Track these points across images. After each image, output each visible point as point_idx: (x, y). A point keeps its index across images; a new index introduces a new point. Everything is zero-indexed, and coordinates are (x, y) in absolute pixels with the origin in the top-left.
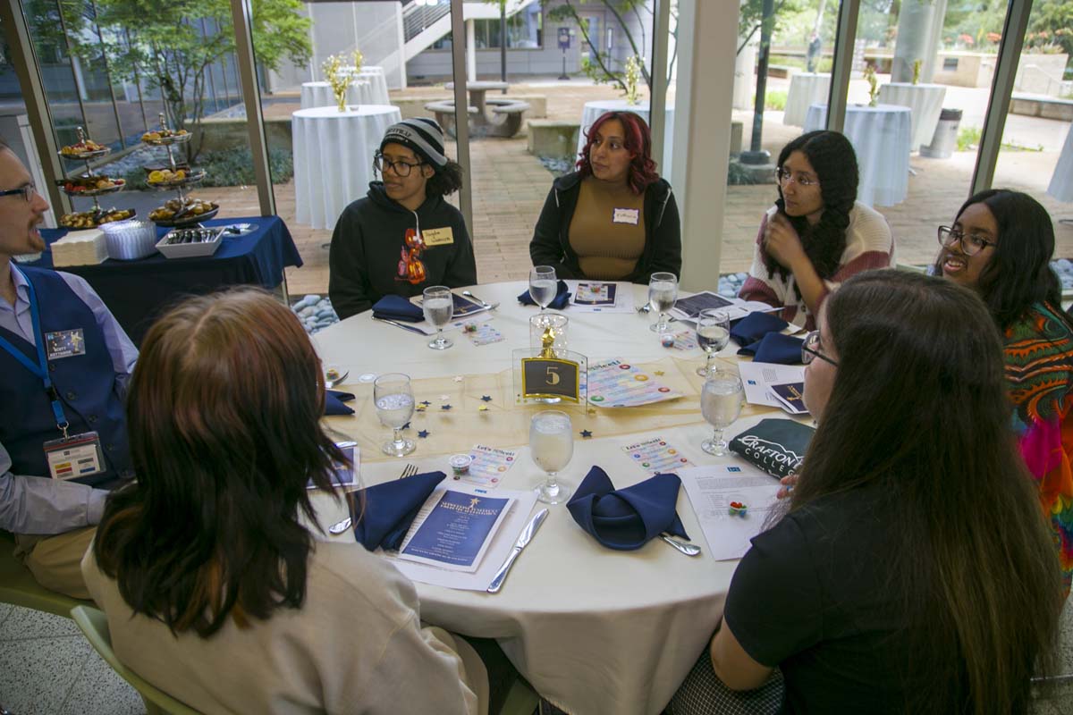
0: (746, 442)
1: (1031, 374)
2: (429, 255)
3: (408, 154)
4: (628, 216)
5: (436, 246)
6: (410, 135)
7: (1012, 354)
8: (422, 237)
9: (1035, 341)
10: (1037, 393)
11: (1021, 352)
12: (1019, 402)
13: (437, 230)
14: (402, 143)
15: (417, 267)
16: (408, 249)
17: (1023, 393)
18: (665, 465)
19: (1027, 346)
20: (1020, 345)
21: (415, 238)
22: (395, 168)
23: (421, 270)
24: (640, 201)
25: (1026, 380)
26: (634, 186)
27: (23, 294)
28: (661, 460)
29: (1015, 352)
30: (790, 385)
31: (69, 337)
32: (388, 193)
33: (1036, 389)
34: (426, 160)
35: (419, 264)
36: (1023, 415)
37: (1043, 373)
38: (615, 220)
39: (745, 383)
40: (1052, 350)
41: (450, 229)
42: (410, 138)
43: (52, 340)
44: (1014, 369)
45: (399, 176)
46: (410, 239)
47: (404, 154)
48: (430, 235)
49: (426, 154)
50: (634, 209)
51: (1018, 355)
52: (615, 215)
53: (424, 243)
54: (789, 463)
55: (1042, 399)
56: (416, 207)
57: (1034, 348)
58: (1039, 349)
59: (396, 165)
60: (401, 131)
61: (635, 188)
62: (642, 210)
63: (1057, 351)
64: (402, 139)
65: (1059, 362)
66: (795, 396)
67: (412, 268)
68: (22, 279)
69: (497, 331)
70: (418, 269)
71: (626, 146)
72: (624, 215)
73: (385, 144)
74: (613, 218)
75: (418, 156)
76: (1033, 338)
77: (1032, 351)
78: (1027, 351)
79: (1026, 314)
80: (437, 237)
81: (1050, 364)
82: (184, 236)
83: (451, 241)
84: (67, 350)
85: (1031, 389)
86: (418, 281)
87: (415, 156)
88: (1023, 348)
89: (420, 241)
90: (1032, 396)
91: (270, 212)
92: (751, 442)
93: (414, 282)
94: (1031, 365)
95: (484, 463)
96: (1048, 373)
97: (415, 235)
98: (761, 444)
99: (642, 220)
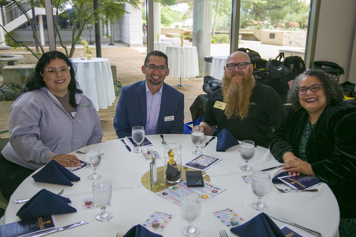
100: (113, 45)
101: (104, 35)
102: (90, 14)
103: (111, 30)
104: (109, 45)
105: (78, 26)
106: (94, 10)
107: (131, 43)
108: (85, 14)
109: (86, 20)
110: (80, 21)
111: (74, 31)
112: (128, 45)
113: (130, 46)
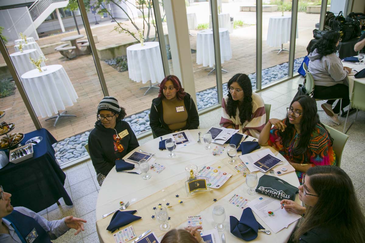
0: (261, 189)
1: (320, 146)
2: (122, 141)
3: (110, 113)
4: (181, 109)
5: (124, 137)
6: (109, 106)
7: (314, 141)
8: (119, 136)
9: (319, 137)
10: (323, 150)
11: (317, 140)
12: (319, 153)
13: (123, 132)
14: (107, 110)
15: (120, 146)
16: (116, 141)
17: (319, 151)
18: (242, 204)
19: (318, 139)
20: (316, 139)
21: (117, 137)
22: (106, 119)
23: (122, 147)
24: (183, 102)
25: (319, 148)
26: (179, 98)
27: (11, 228)
28: (241, 202)
29: (315, 141)
30: (258, 161)
31: (32, 234)
32: (105, 126)
33: (322, 149)
34: (115, 112)
35: (121, 145)
36: (320, 156)
37: (323, 145)
38: (177, 112)
39: (246, 164)
40: (323, 138)
41: (126, 130)
42: (109, 107)
43: (28, 239)
44: (316, 145)
45: (108, 120)
46: (115, 138)
47: (109, 113)
48: (121, 134)
49: (115, 110)
50: (182, 106)
51: (316, 141)
52: (177, 110)
53: (120, 138)
54: (277, 194)
55: (324, 152)
56: (114, 127)
57: (319, 139)
58: (320, 139)
59: (106, 117)
60: (105, 105)
61: (180, 99)
62: (184, 105)
63: (324, 138)
64: (106, 108)
65: (325, 141)
66: (261, 166)
67: (119, 147)
68: (8, 223)
69: (161, 165)
70: (120, 147)
71: (175, 87)
72: (180, 109)
73: (99, 111)
74: (176, 111)
75: (113, 112)
76: (318, 136)
77: (319, 140)
78: (318, 140)
79: (314, 129)
80: (123, 134)
81: (324, 142)
82: (18, 153)
83: (128, 134)
84: (33, 238)
85: (321, 150)
86: (122, 151)
87: (112, 112)
88: (317, 139)
89: (119, 138)
90: (322, 151)
91: (40, 127)
92: (262, 189)
93: (121, 151)
94: (320, 144)
95: (194, 223)
96: (324, 144)
97: (117, 136)
98: (265, 189)
99: (185, 109)
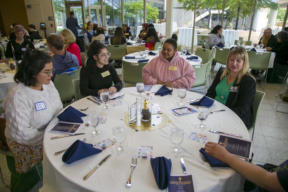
100: (246, 30)
101: (243, 25)
102: (236, 13)
103: (247, 22)
104: (244, 30)
105: (229, 19)
106: (238, 12)
107: (256, 30)
108: (234, 14)
109: (233, 16)
110: (231, 17)
111: (227, 22)
112: (255, 31)
113: (256, 31)
